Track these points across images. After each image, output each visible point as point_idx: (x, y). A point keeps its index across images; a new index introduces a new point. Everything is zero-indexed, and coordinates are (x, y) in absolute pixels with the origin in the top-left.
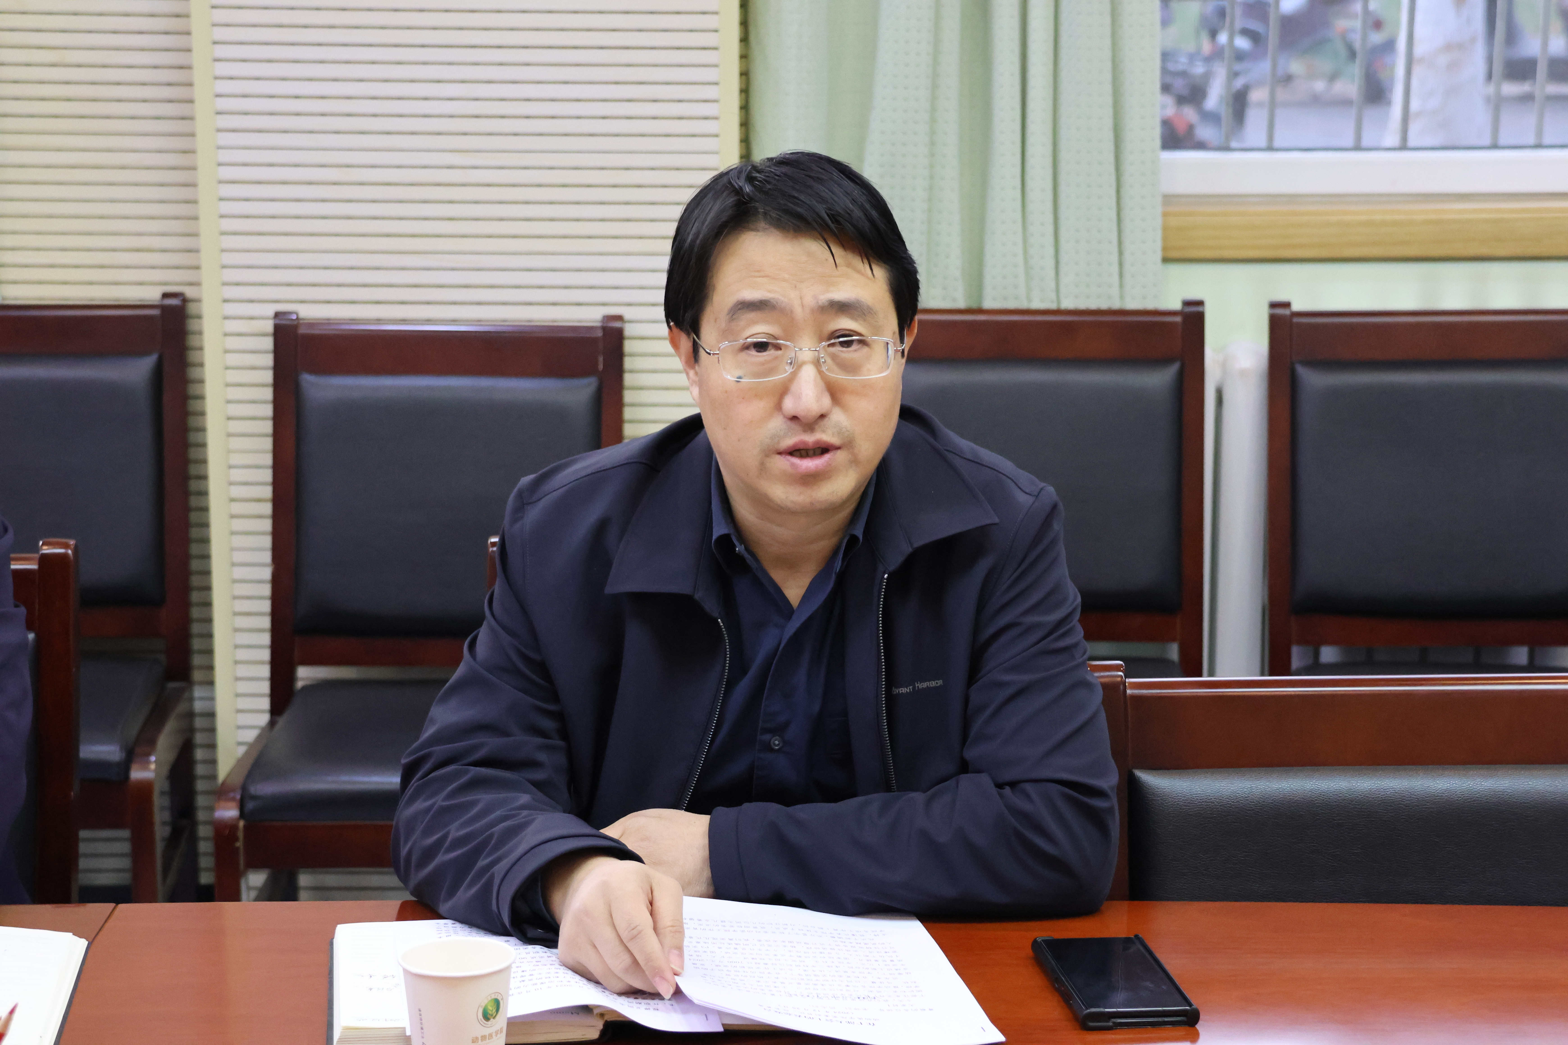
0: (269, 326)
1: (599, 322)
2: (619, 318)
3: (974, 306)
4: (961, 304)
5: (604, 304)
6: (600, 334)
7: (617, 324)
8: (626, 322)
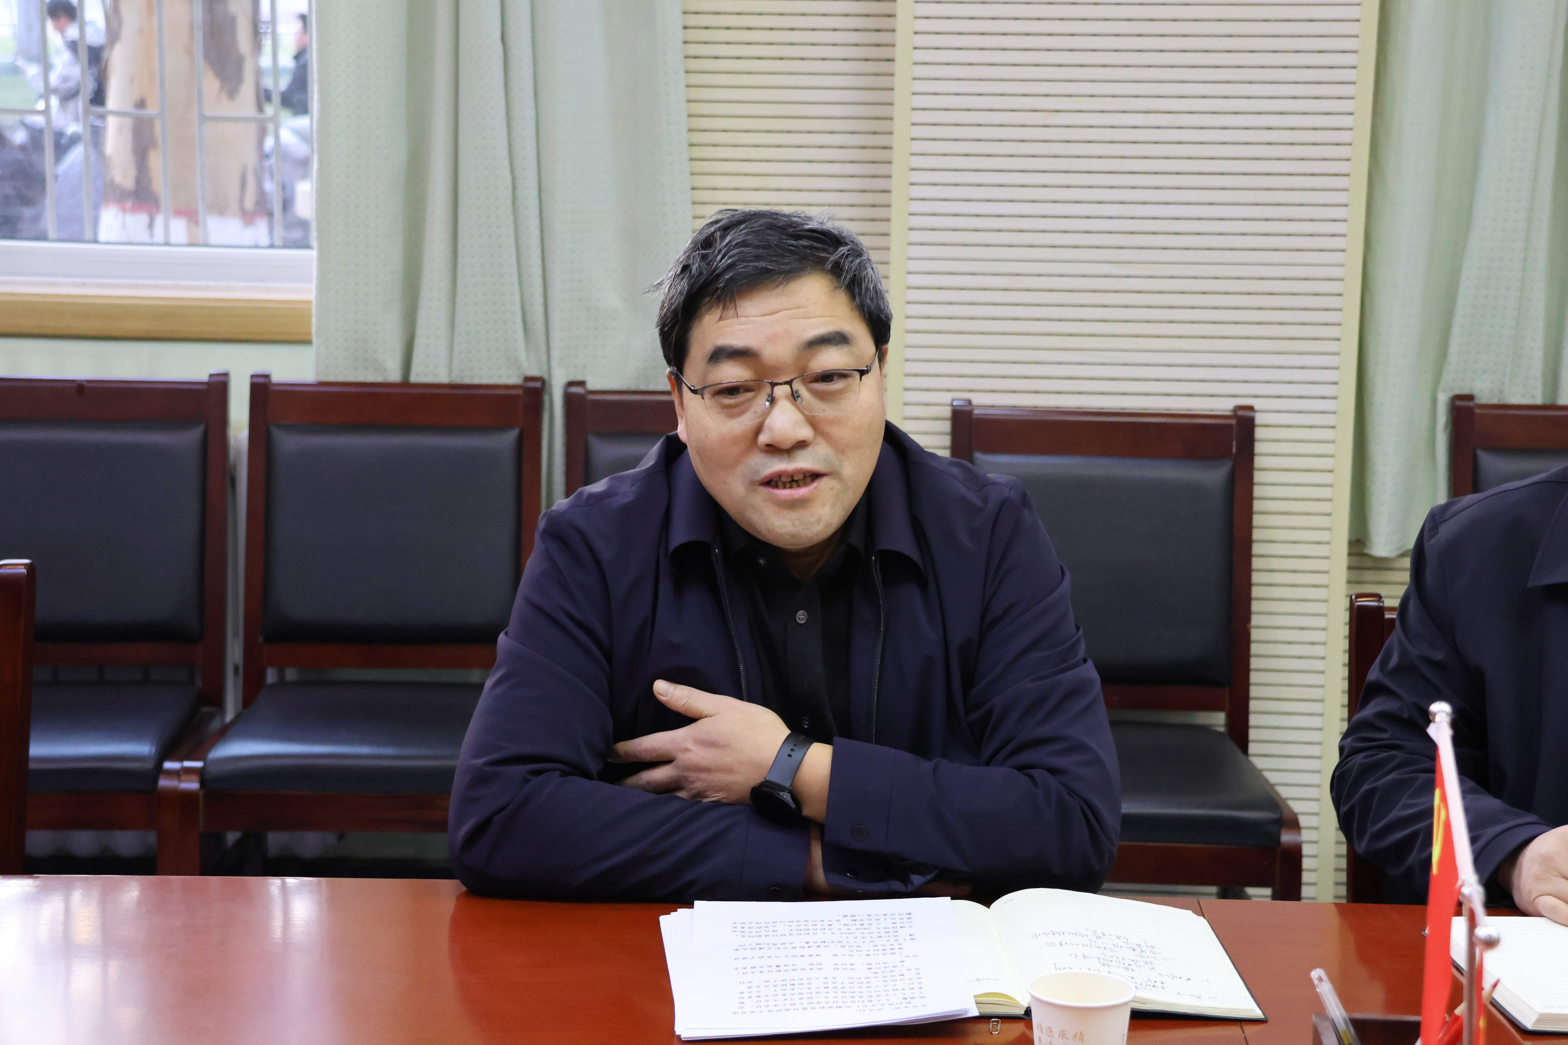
0: (947, 412)
1: (1230, 411)
2: (1251, 408)
3: (1548, 402)
4: (1539, 401)
5: (1234, 396)
6: (1233, 422)
7: (1249, 414)
8: (1255, 411)
